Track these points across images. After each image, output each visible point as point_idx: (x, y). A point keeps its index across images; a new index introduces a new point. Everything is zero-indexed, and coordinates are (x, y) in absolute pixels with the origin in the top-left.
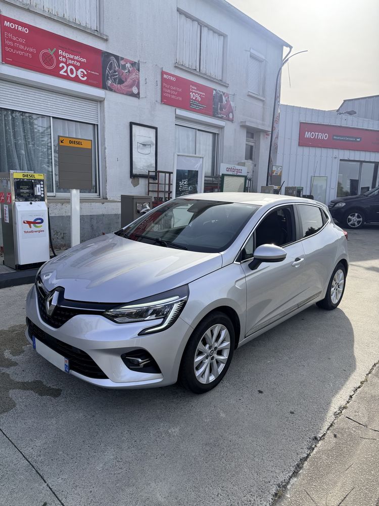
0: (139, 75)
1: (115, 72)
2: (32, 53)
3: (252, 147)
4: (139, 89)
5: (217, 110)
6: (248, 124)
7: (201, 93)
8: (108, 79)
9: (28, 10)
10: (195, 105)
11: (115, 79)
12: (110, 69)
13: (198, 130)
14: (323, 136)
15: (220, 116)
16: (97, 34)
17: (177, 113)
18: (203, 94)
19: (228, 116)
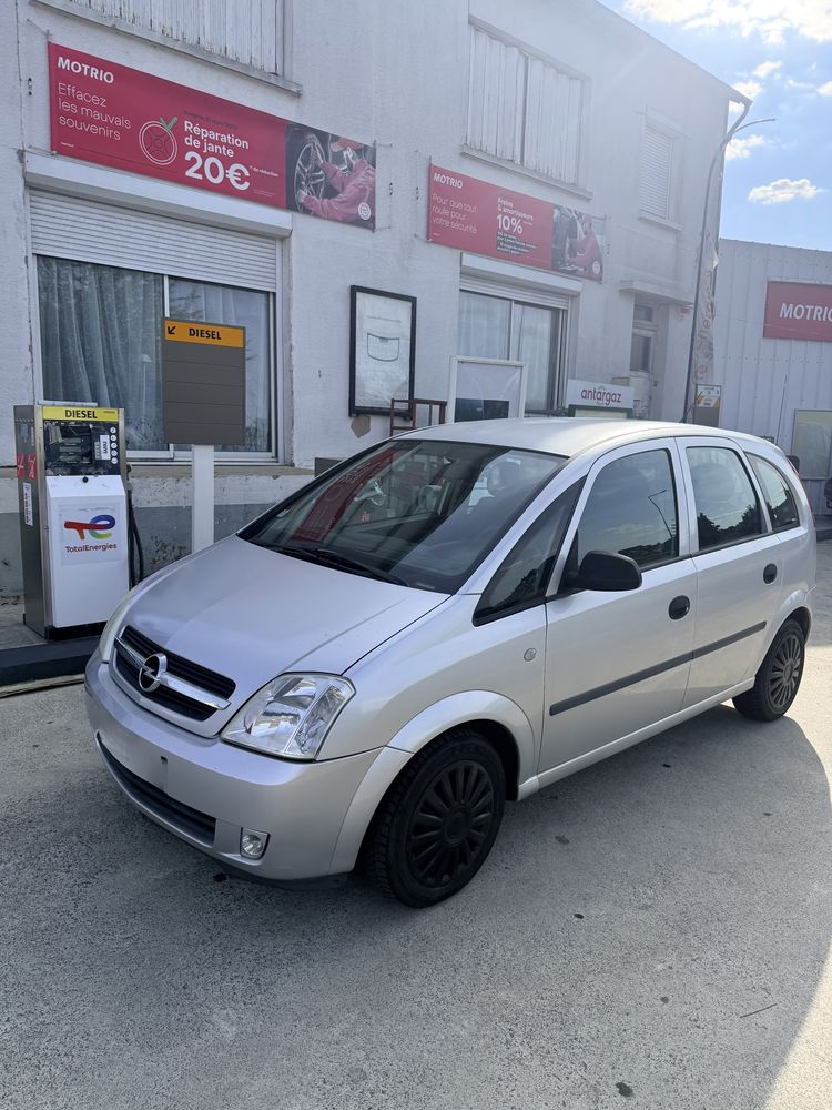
0: (374, 176)
1: (317, 169)
2: (121, 129)
3: (647, 340)
4: (373, 209)
5: (563, 255)
6: (637, 286)
7: (524, 216)
8: (300, 187)
9: (114, 30)
10: (509, 243)
11: (316, 186)
12: (306, 163)
13: (517, 302)
14: (825, 313)
15: (569, 268)
16: (276, 82)
17: (464, 263)
18: (528, 217)
19: (588, 267)
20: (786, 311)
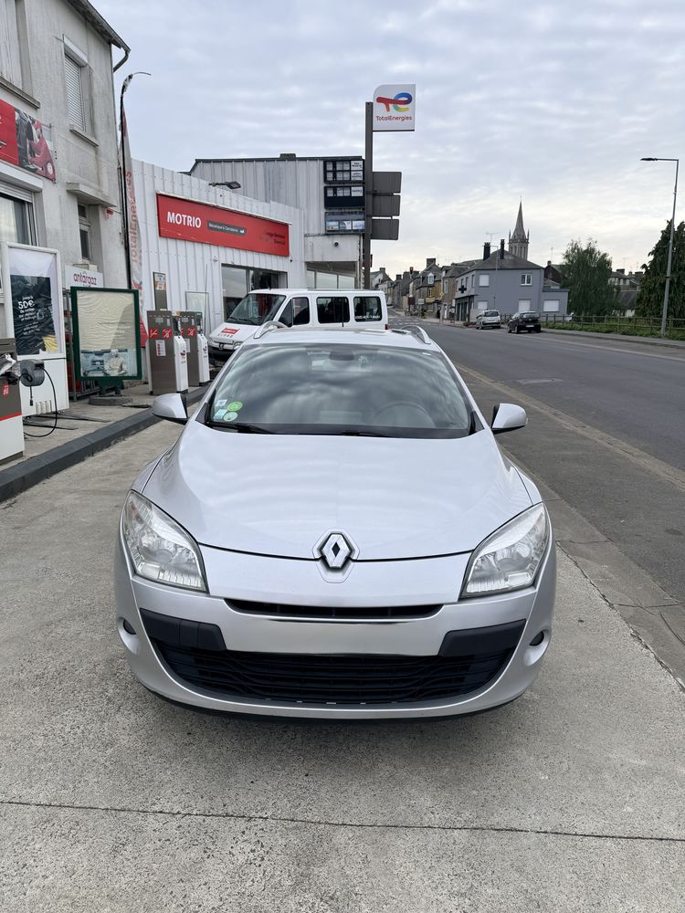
5: (26, 155)
6: (83, 189)
14: (194, 222)
19: (45, 168)
20: (171, 217)
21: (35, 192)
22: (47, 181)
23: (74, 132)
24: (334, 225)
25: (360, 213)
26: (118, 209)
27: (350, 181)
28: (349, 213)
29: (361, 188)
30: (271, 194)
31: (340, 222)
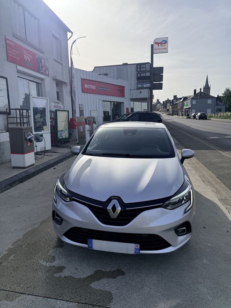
5: (40, 68)
6: (57, 78)
10: (27, 63)
13: (30, 81)
14: (93, 87)
15: (41, 72)
18: (31, 56)
19: (46, 72)
20: (86, 86)
21: (42, 80)
22: (46, 76)
23: (55, 60)
24: (140, 86)
25: (149, 81)
26: (69, 84)
27: (145, 71)
28: (145, 81)
29: (149, 73)
30: (119, 77)
31: (142, 85)
